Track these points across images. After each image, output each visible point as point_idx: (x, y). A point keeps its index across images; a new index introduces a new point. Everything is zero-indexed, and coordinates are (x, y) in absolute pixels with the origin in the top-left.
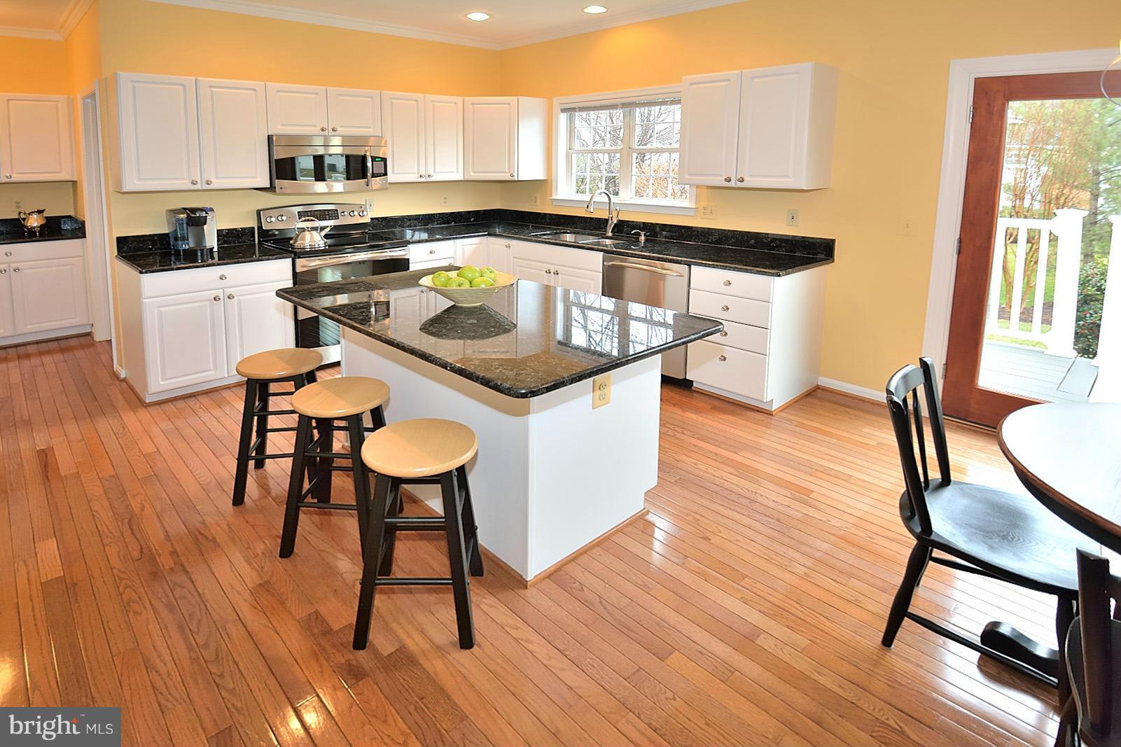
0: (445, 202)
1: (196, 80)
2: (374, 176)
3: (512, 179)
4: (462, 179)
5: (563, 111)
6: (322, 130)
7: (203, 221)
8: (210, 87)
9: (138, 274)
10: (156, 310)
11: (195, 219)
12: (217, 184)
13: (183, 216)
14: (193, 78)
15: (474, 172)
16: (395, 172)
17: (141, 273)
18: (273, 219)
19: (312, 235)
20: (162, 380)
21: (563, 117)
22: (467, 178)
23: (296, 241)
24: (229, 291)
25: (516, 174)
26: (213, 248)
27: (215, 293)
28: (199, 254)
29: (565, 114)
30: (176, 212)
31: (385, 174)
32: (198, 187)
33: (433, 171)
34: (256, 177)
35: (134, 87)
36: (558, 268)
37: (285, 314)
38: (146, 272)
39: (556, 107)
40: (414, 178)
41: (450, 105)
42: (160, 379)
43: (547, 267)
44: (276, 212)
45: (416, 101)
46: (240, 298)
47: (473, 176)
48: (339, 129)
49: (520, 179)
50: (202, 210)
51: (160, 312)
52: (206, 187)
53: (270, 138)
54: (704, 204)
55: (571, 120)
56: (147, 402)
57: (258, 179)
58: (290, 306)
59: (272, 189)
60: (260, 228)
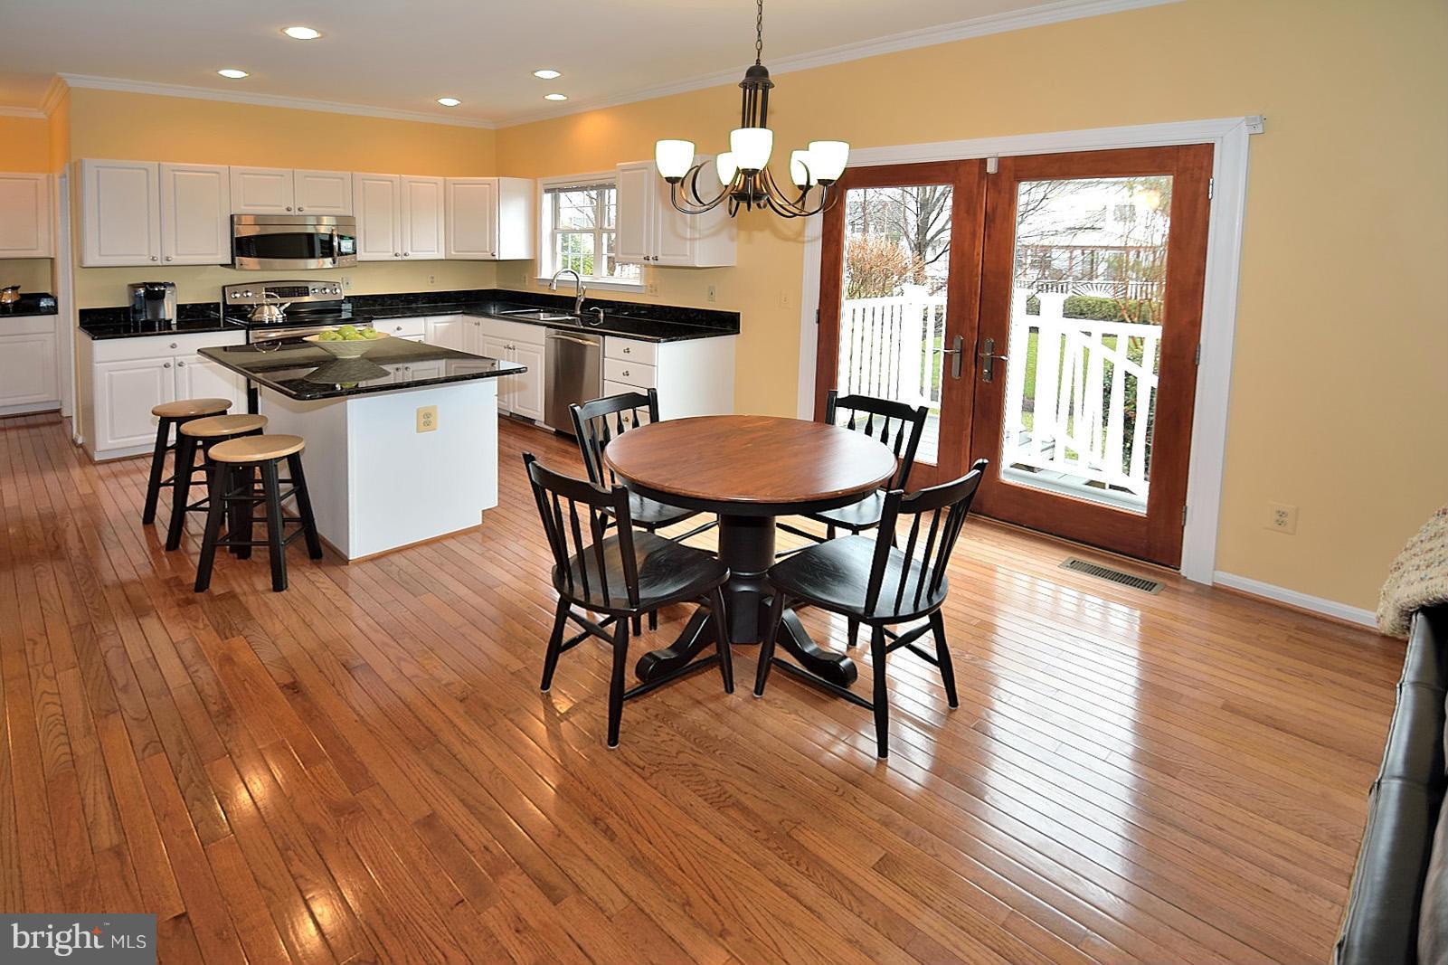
0: (432, 282)
1: (159, 165)
2: (341, 254)
3: (493, 258)
4: (444, 258)
5: (547, 191)
6: (288, 210)
7: (161, 295)
8: (173, 171)
9: (90, 339)
10: (107, 374)
11: (154, 294)
12: (176, 260)
13: (142, 291)
14: (157, 163)
15: (456, 252)
16: (368, 250)
17: (93, 339)
18: (238, 295)
19: (270, 310)
20: (111, 439)
21: (547, 198)
22: (448, 258)
23: (254, 314)
24: (179, 359)
25: (496, 254)
26: (171, 320)
27: (166, 360)
28: (157, 325)
29: (550, 195)
30: (134, 287)
31: (355, 253)
32: (159, 263)
33: (409, 248)
34: (216, 254)
35: (98, 172)
36: (516, 344)
37: (237, 388)
38: (98, 339)
39: (541, 188)
40: (389, 256)
41: (429, 186)
42: (108, 437)
43: (506, 343)
44: (243, 288)
45: (391, 181)
46: (191, 366)
47: (454, 255)
48: (305, 208)
49: (501, 259)
50: (160, 284)
51: (111, 376)
52: (165, 263)
53: (232, 217)
54: (651, 282)
55: (556, 200)
56: (96, 459)
57: (219, 256)
58: (242, 379)
59: (233, 265)
60: (225, 303)
